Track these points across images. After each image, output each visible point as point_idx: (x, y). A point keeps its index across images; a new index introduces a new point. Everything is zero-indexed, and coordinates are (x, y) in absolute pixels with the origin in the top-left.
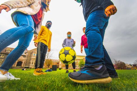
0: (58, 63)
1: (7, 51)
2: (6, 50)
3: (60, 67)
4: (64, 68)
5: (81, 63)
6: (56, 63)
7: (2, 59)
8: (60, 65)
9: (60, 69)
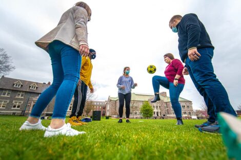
0: (104, 108)
1: (15, 86)
2: (14, 84)
3: (108, 114)
4: (115, 116)
5: (144, 108)
6: (100, 108)
7: (6, 99)
8: (108, 110)
9: (107, 118)
